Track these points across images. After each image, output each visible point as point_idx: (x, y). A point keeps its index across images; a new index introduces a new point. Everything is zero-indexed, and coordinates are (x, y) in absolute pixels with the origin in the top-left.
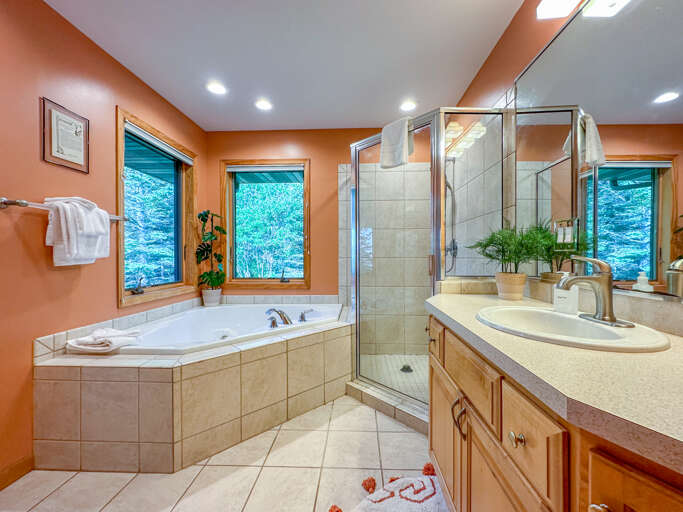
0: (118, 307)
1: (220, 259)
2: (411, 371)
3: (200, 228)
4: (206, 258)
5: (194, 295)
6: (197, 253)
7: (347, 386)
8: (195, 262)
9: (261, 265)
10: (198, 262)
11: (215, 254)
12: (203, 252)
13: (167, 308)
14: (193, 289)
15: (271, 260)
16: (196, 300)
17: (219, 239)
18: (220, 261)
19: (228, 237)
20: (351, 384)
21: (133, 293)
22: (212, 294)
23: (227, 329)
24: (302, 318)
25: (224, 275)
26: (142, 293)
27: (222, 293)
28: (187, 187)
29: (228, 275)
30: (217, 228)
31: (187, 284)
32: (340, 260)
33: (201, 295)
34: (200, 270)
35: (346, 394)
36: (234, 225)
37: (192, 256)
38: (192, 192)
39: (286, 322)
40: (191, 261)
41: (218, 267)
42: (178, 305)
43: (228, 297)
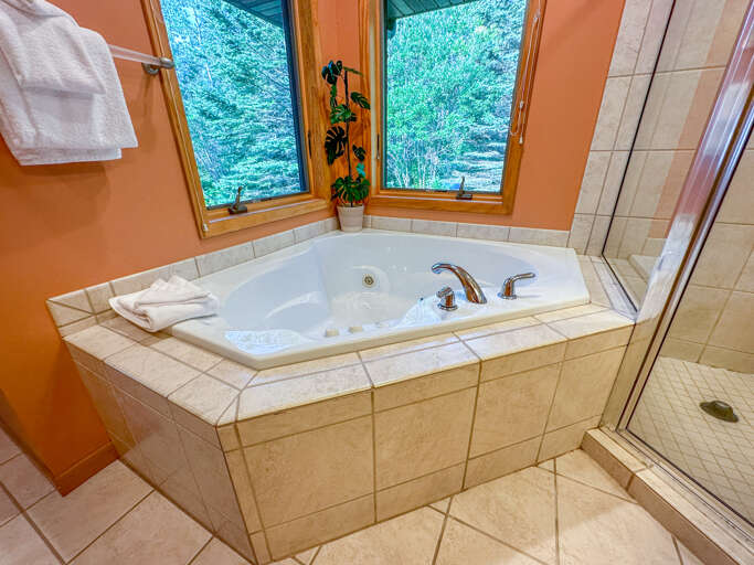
0: (200, 237)
1: (362, 154)
2: (735, 420)
3: (328, 96)
4: (340, 154)
5: (327, 213)
6: (327, 145)
7: (586, 436)
8: (325, 162)
9: (423, 168)
10: (330, 162)
11: (354, 147)
12: (335, 145)
13: (285, 235)
14: (323, 204)
15: (436, 160)
16: (330, 221)
17: (359, 118)
18: (361, 159)
19: (373, 114)
20: (596, 434)
21: (231, 213)
22: (351, 213)
23: (372, 268)
24: (508, 292)
25: (368, 182)
26: (246, 211)
27: (366, 212)
28: (302, 14)
29: (374, 183)
30: (355, 97)
31: (317, 196)
32: (592, 157)
33: (336, 214)
34: (333, 174)
35: (581, 448)
36: (384, 88)
37: (320, 151)
38: (311, 26)
39: (473, 296)
40: (319, 158)
41: (358, 170)
42: (302, 230)
43: (375, 219)
